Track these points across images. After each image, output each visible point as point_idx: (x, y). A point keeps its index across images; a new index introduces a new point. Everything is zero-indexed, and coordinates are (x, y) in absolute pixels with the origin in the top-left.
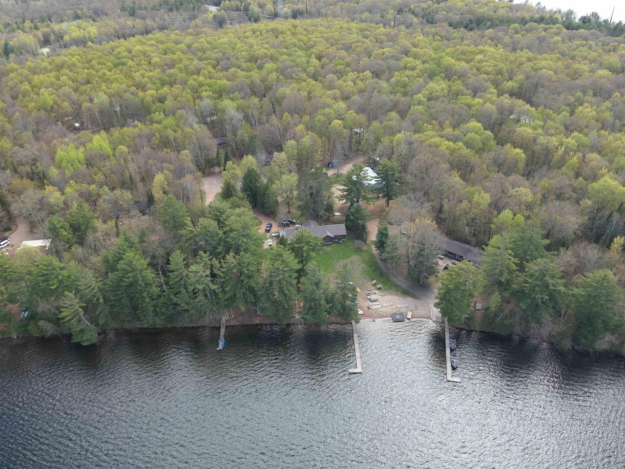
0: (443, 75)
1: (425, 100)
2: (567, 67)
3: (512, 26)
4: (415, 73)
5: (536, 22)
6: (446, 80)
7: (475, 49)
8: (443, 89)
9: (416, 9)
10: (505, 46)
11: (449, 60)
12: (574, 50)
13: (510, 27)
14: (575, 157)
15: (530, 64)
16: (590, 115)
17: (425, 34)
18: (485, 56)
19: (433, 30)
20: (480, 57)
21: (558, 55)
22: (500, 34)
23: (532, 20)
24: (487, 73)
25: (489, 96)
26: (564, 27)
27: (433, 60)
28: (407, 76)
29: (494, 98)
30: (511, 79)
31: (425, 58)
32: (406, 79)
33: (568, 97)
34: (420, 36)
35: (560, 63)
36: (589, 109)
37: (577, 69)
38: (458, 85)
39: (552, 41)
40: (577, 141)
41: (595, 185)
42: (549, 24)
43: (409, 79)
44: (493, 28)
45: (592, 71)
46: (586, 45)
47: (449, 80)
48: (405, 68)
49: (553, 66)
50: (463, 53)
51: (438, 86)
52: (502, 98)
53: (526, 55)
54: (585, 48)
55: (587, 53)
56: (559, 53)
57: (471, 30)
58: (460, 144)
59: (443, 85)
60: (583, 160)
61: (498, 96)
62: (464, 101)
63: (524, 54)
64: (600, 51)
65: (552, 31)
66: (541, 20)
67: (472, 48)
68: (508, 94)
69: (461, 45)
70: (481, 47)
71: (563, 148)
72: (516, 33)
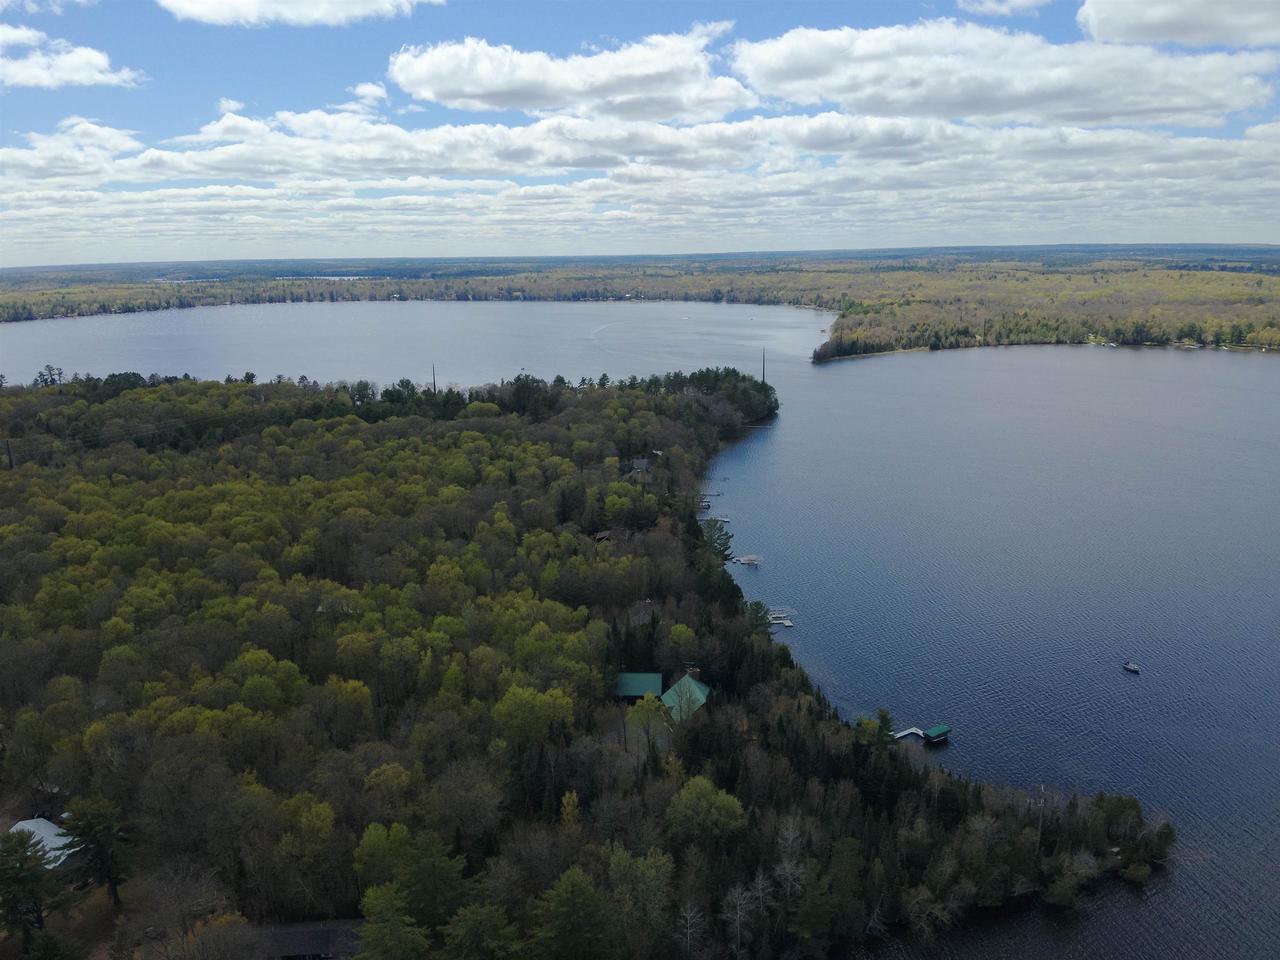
0: (155, 560)
1: (130, 626)
2: (389, 494)
3: (267, 430)
4: (89, 570)
5: (307, 415)
6: (165, 572)
7: (206, 492)
8: (163, 595)
9: (53, 421)
10: (265, 473)
11: (160, 527)
12: (390, 458)
13: (263, 434)
14: (454, 664)
15: (322, 502)
16: (452, 574)
17: (90, 475)
18: (231, 503)
19: (104, 462)
20: (221, 508)
21: (367, 474)
22: (248, 450)
23: (301, 414)
24: (247, 539)
25: (264, 586)
26: (361, 417)
27: (124, 531)
28: (75, 581)
29: (276, 587)
30: (295, 539)
31: (103, 531)
32: (73, 587)
33: (407, 550)
34: (78, 482)
35: (374, 490)
36: (447, 566)
37: (406, 494)
38: (193, 579)
39: (348, 448)
40: (445, 632)
41: (501, 707)
42: (332, 416)
43: (79, 587)
44: (231, 440)
45: (432, 492)
46: (407, 445)
47: (172, 570)
48: (64, 562)
49: (364, 497)
50: (184, 505)
51: (151, 589)
52: (290, 583)
53: (310, 487)
54: (408, 452)
55: (414, 461)
56: (368, 470)
57: (186, 450)
58: (238, 707)
59: (164, 585)
60: (468, 664)
61: (284, 583)
62: (217, 610)
63: (305, 485)
64: (434, 450)
65: (342, 428)
66: (315, 412)
67: (201, 490)
68: (300, 574)
69: (174, 487)
70: (219, 486)
71: (429, 653)
72: (279, 445)
